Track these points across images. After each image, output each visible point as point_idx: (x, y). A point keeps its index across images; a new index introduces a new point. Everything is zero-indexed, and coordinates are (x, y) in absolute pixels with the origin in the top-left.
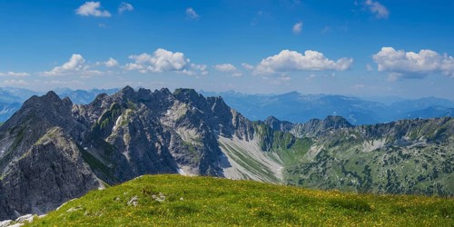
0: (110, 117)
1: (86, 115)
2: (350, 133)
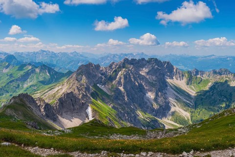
0: (116, 72)
1: (106, 71)
2: (226, 77)
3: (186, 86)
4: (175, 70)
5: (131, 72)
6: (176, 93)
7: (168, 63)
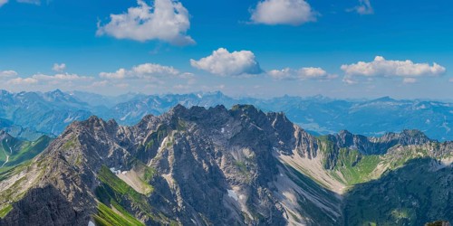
0: (156, 139)
1: (131, 137)
2: (417, 151)
3: (323, 172)
4: (296, 134)
5: (192, 138)
6: (300, 190)
7: (281, 116)
